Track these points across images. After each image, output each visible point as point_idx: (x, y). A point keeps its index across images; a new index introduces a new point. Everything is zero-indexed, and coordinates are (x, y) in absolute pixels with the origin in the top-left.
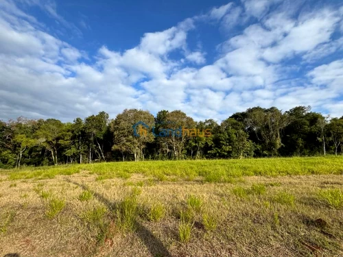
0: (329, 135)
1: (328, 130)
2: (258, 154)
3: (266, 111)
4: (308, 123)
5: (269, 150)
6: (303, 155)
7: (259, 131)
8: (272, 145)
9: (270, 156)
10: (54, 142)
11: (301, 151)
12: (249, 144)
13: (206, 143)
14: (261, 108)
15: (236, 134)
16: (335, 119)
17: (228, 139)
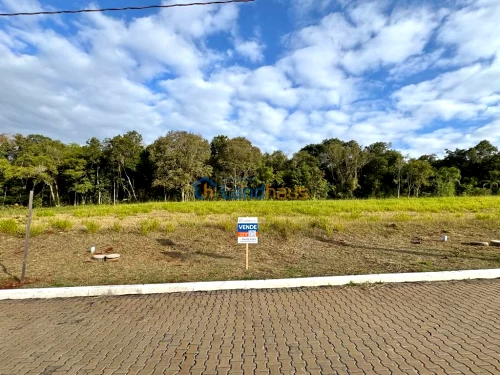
0: (405, 177)
1: (405, 171)
2: (332, 196)
3: (345, 145)
4: (386, 162)
5: (345, 191)
6: (377, 197)
7: (335, 169)
8: (348, 185)
9: (344, 198)
10: (57, 173)
11: (376, 193)
12: (324, 184)
13: (275, 181)
14: (339, 141)
15: (310, 171)
16: (413, 160)
17: (301, 177)
